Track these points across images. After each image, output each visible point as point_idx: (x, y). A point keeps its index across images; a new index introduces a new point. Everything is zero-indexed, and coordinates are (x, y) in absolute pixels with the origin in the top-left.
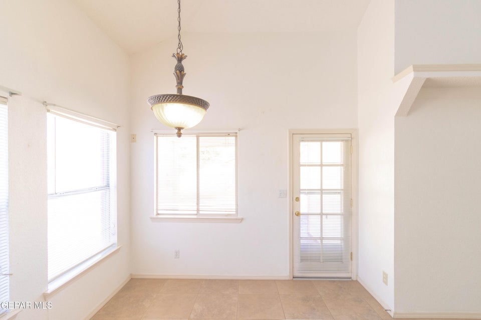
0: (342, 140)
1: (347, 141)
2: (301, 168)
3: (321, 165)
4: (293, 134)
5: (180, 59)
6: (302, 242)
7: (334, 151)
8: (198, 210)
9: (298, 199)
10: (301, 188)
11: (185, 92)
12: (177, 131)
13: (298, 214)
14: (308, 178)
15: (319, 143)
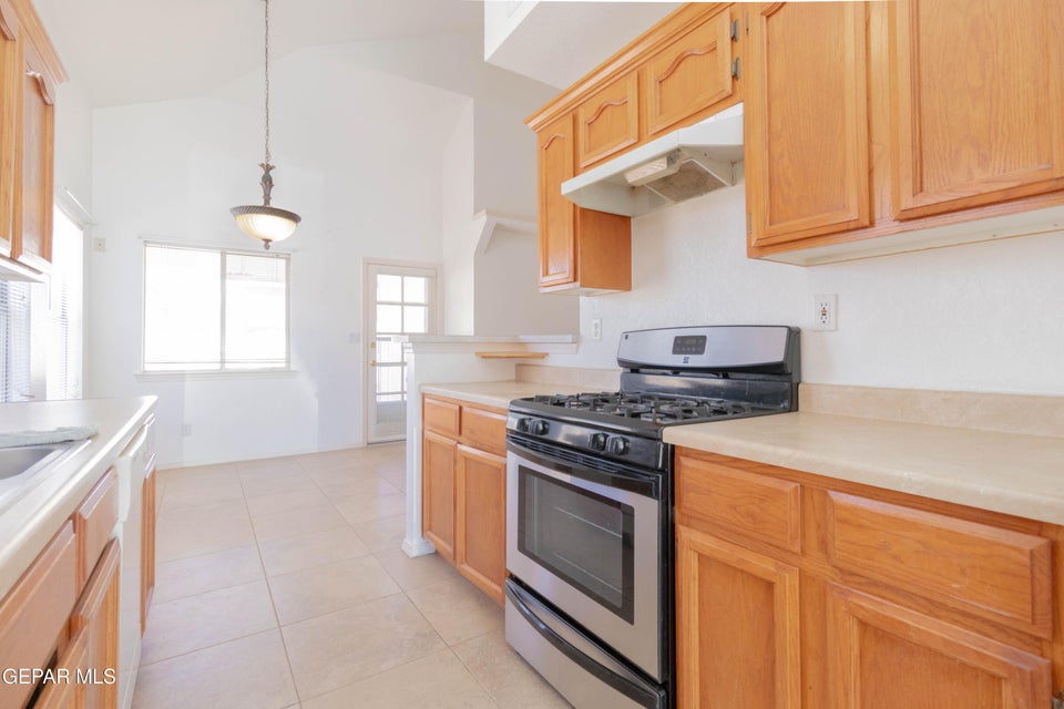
0: (426, 277)
1: (432, 277)
2: (378, 306)
3: (403, 304)
4: (368, 263)
5: (268, 168)
6: (383, 399)
7: (417, 288)
8: (223, 362)
9: (374, 345)
10: (378, 331)
11: (273, 204)
12: (263, 243)
13: (374, 364)
14: (386, 320)
15: (399, 278)
